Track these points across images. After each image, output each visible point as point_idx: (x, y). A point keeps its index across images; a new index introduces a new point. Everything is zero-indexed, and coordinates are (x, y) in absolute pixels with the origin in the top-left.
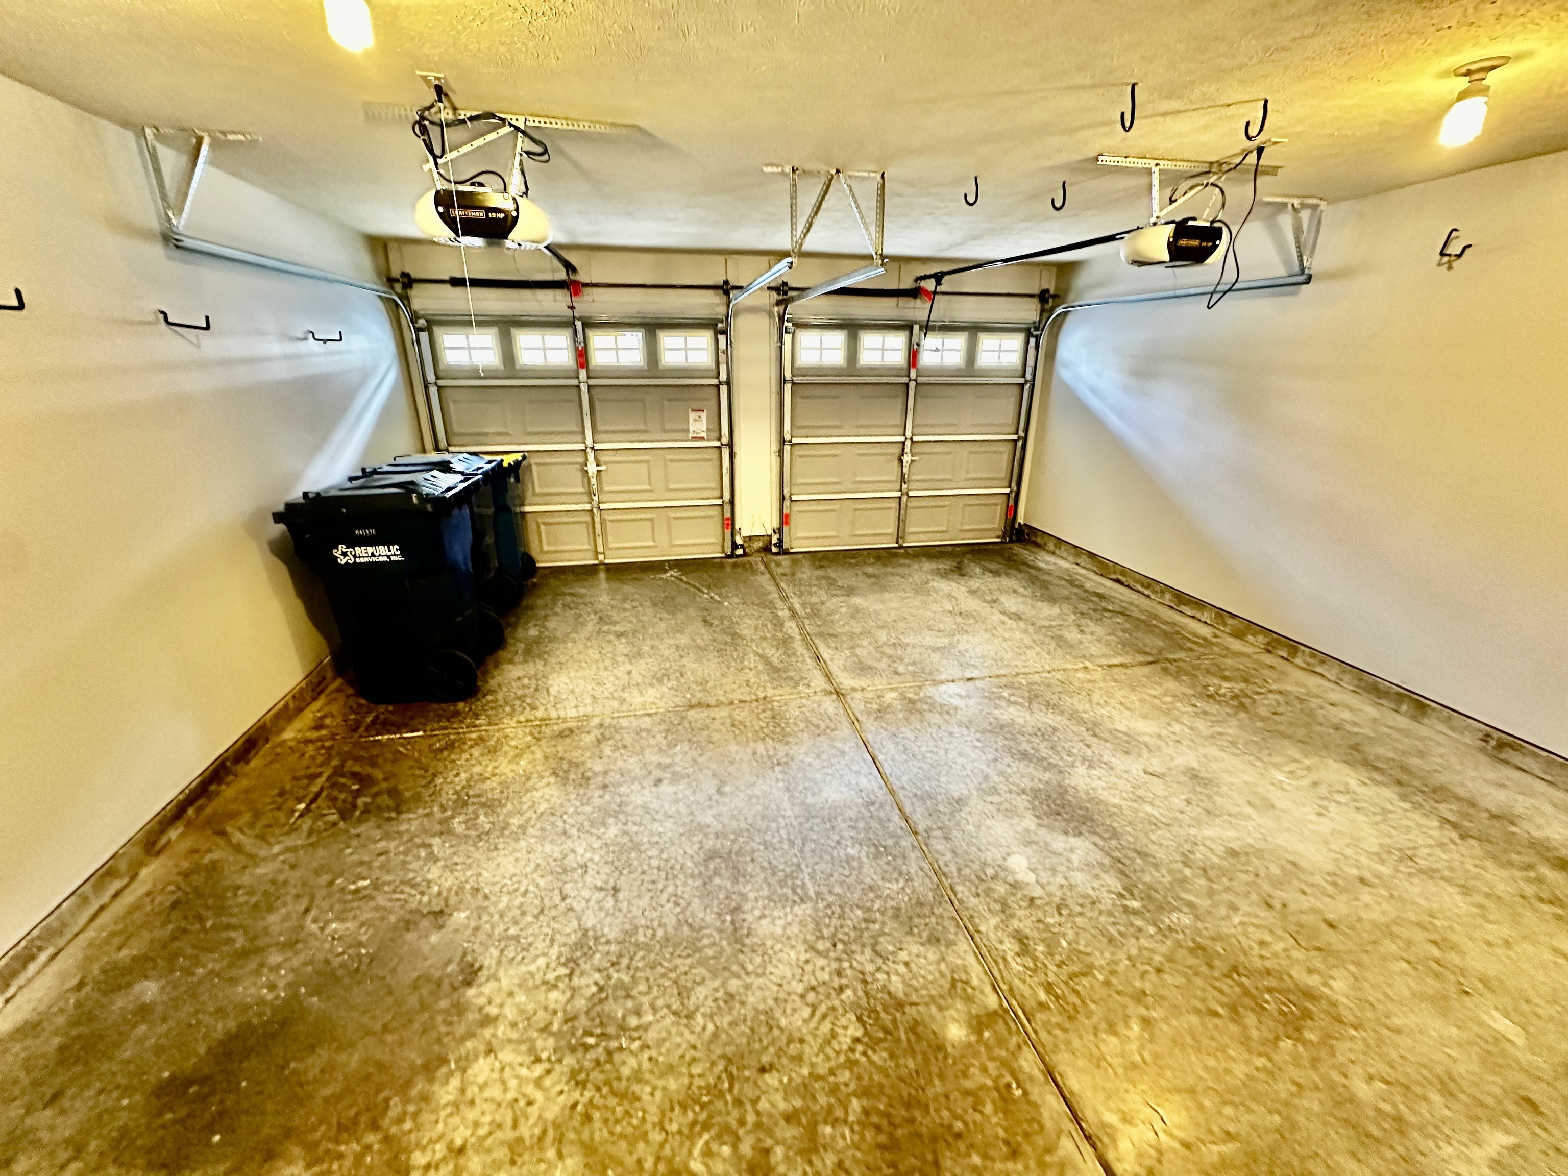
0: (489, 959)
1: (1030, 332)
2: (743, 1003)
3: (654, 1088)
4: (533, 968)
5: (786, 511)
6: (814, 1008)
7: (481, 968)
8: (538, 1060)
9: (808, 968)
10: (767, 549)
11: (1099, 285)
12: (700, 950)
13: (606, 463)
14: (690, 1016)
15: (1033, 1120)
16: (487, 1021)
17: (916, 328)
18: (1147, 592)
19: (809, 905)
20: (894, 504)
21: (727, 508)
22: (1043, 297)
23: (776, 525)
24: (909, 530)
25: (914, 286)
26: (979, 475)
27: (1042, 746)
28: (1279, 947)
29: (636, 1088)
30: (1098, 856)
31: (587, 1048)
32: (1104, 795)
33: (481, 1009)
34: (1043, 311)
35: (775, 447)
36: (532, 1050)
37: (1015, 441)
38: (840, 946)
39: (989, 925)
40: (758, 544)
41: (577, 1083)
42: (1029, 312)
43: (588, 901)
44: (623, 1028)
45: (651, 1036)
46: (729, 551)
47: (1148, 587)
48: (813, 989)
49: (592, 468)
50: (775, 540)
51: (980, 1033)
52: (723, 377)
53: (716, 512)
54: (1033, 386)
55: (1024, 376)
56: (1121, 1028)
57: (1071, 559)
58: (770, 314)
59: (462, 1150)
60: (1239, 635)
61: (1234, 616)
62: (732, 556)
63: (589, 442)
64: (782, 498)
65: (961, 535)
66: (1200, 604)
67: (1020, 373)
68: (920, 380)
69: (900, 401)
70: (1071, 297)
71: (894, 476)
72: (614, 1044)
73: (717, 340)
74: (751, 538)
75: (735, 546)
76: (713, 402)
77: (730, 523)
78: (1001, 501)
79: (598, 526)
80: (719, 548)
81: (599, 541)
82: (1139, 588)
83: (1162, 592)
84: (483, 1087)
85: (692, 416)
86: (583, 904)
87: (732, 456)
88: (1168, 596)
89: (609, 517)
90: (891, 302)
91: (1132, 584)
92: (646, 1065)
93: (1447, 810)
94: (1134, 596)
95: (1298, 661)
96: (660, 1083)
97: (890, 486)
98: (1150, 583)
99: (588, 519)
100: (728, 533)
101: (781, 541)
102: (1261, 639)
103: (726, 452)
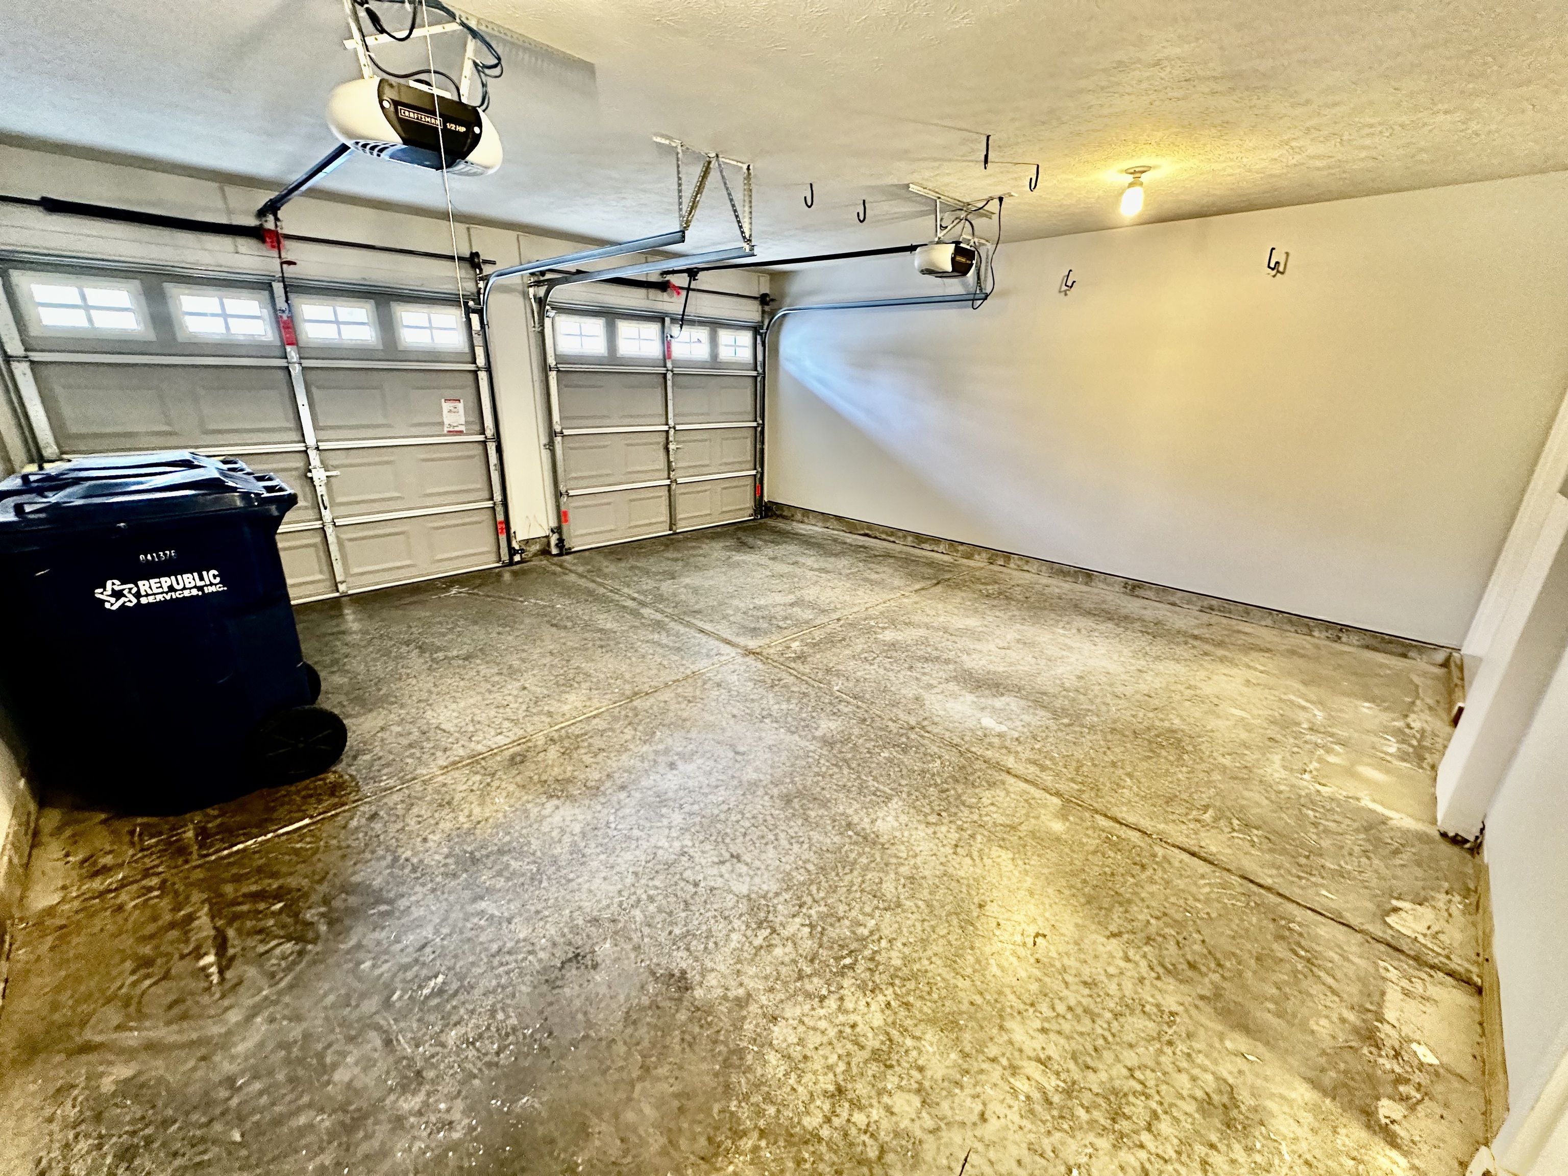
0: (680, 961)
1: (756, 330)
2: (924, 878)
3: (929, 959)
4: (733, 944)
5: (563, 508)
6: (970, 855)
7: (683, 973)
8: (822, 999)
9: (939, 835)
10: (545, 552)
11: (811, 293)
12: (855, 862)
13: (335, 467)
14: (899, 905)
15: (1134, 847)
16: (741, 1003)
17: (667, 320)
18: (892, 539)
19: (896, 799)
20: (664, 492)
21: (500, 509)
22: (764, 300)
23: (553, 523)
24: (679, 516)
25: (660, 279)
26: (730, 460)
27: (929, 650)
28: (1141, 715)
29: (916, 967)
30: (1023, 703)
31: (851, 967)
32: (992, 667)
33: (725, 998)
34: (763, 312)
35: (544, 440)
36: (809, 996)
37: (755, 428)
38: (943, 814)
39: (1010, 762)
40: (536, 548)
41: (872, 991)
42: (751, 312)
43: (722, 876)
44: (862, 939)
45: (886, 931)
46: (505, 557)
47: (892, 535)
48: (956, 846)
49: (318, 475)
50: (554, 540)
51: (1068, 820)
52: (481, 361)
53: (486, 516)
54: (764, 378)
55: (756, 370)
56: (1122, 784)
57: (820, 524)
58: (525, 295)
59: (840, 1090)
60: (969, 556)
61: (962, 543)
62: (511, 563)
63: (311, 440)
64: (558, 495)
65: (721, 517)
66: (936, 540)
67: (752, 366)
68: (676, 370)
69: (659, 391)
70: (788, 300)
71: (662, 464)
72: (867, 953)
73: (469, 320)
74: (527, 542)
75: (512, 552)
76: (470, 392)
77: (504, 527)
78: (750, 481)
79: (334, 549)
80: (493, 557)
81: (338, 567)
82: (884, 536)
83: (905, 537)
84: (801, 1042)
85: (446, 406)
86: (720, 880)
87: (499, 450)
88: (910, 539)
89: (346, 535)
90: (641, 292)
91: (878, 535)
92: (907, 950)
93: (1137, 625)
94: (885, 544)
95: (1012, 565)
96: (929, 953)
97: (657, 475)
98: (892, 533)
99: (317, 539)
100: (503, 538)
101: (561, 541)
102: (984, 555)
103: (492, 447)
